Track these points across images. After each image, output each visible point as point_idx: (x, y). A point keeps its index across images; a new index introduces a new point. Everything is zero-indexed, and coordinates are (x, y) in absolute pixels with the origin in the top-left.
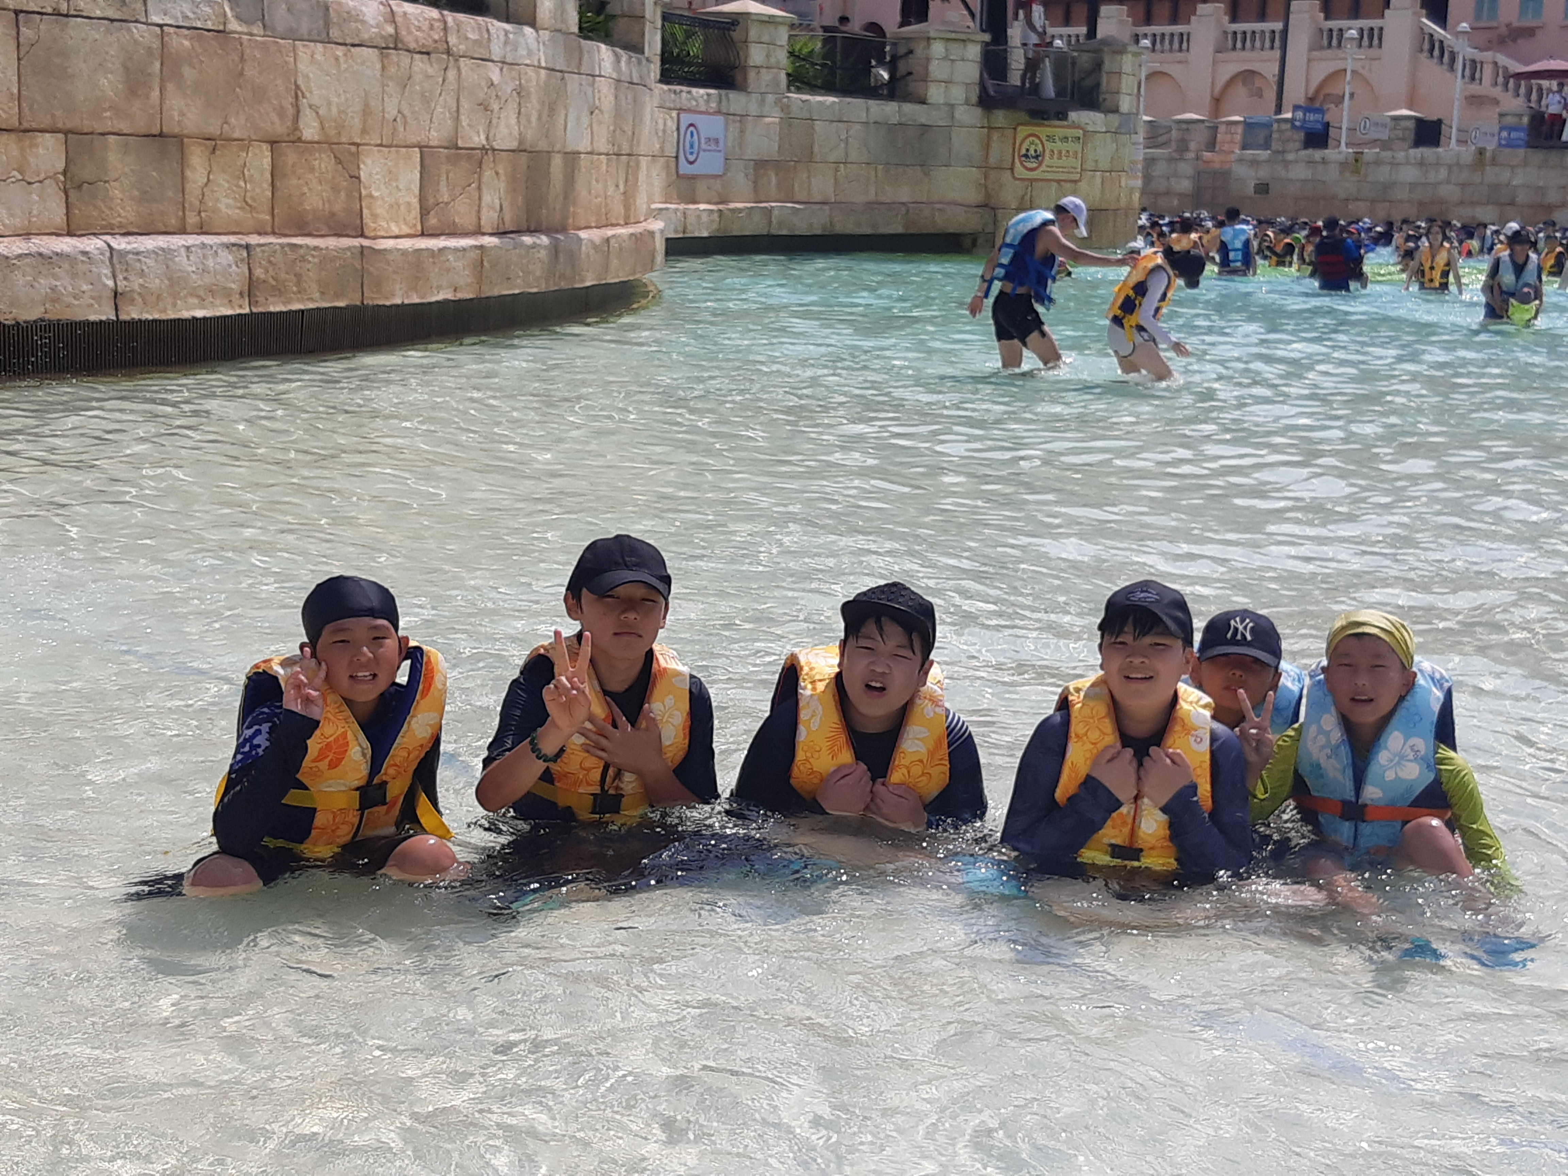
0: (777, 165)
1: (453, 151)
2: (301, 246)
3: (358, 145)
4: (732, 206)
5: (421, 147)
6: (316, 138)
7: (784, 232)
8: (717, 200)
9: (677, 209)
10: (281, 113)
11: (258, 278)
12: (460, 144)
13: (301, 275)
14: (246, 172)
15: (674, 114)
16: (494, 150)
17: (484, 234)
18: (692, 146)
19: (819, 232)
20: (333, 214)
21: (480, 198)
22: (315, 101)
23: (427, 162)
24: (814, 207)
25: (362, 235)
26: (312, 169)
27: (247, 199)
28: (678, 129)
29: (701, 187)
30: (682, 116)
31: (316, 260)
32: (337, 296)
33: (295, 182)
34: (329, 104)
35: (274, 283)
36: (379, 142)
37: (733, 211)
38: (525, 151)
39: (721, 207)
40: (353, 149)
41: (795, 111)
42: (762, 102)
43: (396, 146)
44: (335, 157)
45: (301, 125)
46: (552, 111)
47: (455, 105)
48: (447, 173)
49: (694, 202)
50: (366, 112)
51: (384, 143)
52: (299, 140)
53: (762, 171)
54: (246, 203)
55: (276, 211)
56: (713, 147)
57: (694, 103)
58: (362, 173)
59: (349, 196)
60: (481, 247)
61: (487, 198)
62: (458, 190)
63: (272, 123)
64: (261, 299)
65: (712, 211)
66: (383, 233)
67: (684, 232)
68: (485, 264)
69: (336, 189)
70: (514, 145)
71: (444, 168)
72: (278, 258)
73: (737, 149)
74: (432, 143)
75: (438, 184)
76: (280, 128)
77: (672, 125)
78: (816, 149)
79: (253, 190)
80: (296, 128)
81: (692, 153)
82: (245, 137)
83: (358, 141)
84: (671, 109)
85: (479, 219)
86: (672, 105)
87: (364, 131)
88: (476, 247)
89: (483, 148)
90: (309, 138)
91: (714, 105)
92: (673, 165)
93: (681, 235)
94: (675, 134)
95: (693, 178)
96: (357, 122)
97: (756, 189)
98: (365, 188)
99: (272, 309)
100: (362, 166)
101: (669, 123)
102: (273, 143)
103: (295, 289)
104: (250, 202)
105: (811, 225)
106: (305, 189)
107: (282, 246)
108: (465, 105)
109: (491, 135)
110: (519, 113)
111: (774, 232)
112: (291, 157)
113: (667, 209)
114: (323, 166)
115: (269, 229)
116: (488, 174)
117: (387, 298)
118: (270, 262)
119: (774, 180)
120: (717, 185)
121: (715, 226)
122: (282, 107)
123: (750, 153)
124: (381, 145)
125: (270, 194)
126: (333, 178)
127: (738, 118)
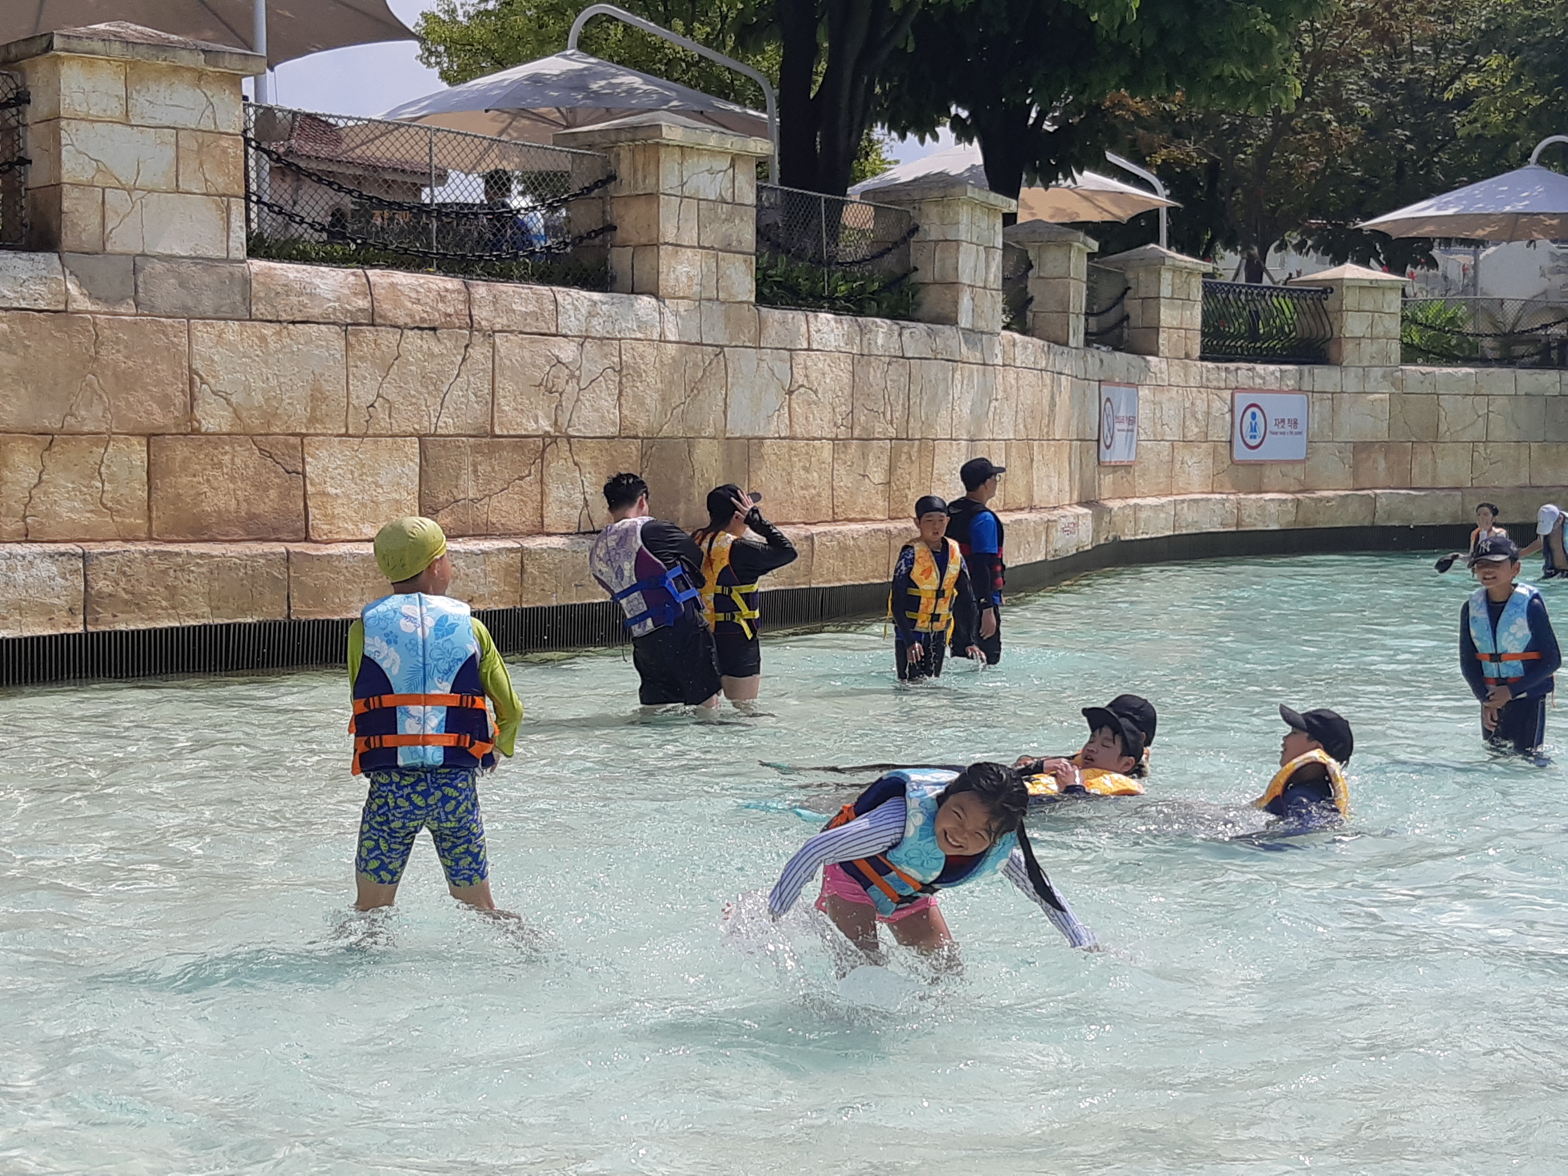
0: (1387, 447)
1: (488, 440)
2: (178, 554)
3: (303, 436)
4: (1319, 494)
5: (420, 437)
6: (224, 430)
7: (1396, 523)
8: (1297, 488)
9: (1227, 500)
10: (165, 402)
11: (99, 593)
12: (498, 431)
13: (175, 587)
14: (103, 469)
15: (1227, 395)
16: (569, 438)
17: (549, 534)
18: (1254, 429)
19: (1447, 522)
20: (252, 517)
21: (542, 493)
22: (224, 386)
23: (431, 452)
24: (1438, 492)
25: (307, 539)
26: (220, 465)
27: (104, 501)
28: (1232, 410)
29: (1272, 475)
30: (1237, 395)
31: (204, 570)
32: (244, 612)
33: (185, 480)
34: (248, 390)
35: (126, 597)
36: (343, 431)
37: (1320, 500)
38: (636, 437)
39: (1299, 496)
40: (296, 441)
41: (1412, 386)
42: (1365, 376)
43: (375, 436)
44: (260, 449)
45: (198, 413)
46: (695, 389)
47: (486, 388)
48: (475, 465)
49: (1260, 492)
50: (317, 397)
51: (350, 432)
52: (196, 432)
53: (1364, 456)
54: (104, 506)
55: (154, 515)
56: (1288, 429)
57: (1258, 381)
58: (308, 468)
59: (285, 494)
60: (522, 550)
61: (556, 492)
62: (500, 484)
63: (149, 413)
64: (106, 615)
65: (1285, 501)
66: (343, 537)
67: (1237, 525)
68: (529, 569)
69: (262, 487)
70: (613, 430)
71: (468, 460)
72: (140, 568)
73: (1326, 431)
74: (439, 431)
75: (457, 478)
76: (159, 418)
77: (1220, 406)
78: (1443, 428)
79: (115, 491)
80: (192, 419)
81: (1252, 437)
82: (103, 430)
83: (304, 431)
84: (1219, 389)
85: (542, 516)
86: (1223, 385)
87: (312, 420)
88: (511, 550)
89: (547, 434)
90: (213, 428)
91: (1291, 383)
92: (1224, 451)
93: (1234, 529)
94: (1228, 417)
95: (1260, 464)
96: (301, 411)
97: (1355, 475)
98: (312, 484)
99: (122, 627)
100: (309, 459)
101: (1217, 404)
102: (151, 437)
103: (164, 603)
104: (110, 504)
105: (1434, 514)
106: (205, 488)
107: (146, 555)
108: (505, 386)
109: (563, 420)
110: (620, 394)
111: (1380, 523)
112: (181, 450)
113: (1209, 500)
114: (238, 461)
115: (143, 535)
116: (557, 465)
117: (336, 613)
118: (124, 573)
119: (1382, 464)
120: (1298, 471)
121: (1291, 518)
122: (166, 396)
123: (1346, 434)
124: (346, 435)
125: (145, 495)
126: (258, 473)
127: (1330, 396)
